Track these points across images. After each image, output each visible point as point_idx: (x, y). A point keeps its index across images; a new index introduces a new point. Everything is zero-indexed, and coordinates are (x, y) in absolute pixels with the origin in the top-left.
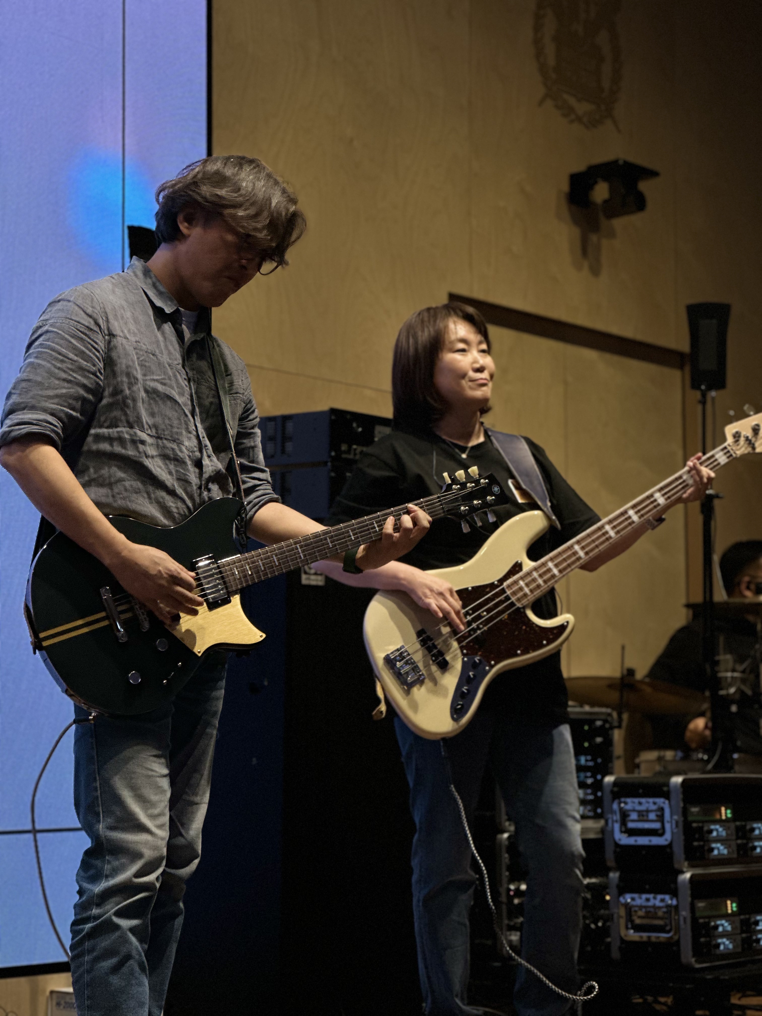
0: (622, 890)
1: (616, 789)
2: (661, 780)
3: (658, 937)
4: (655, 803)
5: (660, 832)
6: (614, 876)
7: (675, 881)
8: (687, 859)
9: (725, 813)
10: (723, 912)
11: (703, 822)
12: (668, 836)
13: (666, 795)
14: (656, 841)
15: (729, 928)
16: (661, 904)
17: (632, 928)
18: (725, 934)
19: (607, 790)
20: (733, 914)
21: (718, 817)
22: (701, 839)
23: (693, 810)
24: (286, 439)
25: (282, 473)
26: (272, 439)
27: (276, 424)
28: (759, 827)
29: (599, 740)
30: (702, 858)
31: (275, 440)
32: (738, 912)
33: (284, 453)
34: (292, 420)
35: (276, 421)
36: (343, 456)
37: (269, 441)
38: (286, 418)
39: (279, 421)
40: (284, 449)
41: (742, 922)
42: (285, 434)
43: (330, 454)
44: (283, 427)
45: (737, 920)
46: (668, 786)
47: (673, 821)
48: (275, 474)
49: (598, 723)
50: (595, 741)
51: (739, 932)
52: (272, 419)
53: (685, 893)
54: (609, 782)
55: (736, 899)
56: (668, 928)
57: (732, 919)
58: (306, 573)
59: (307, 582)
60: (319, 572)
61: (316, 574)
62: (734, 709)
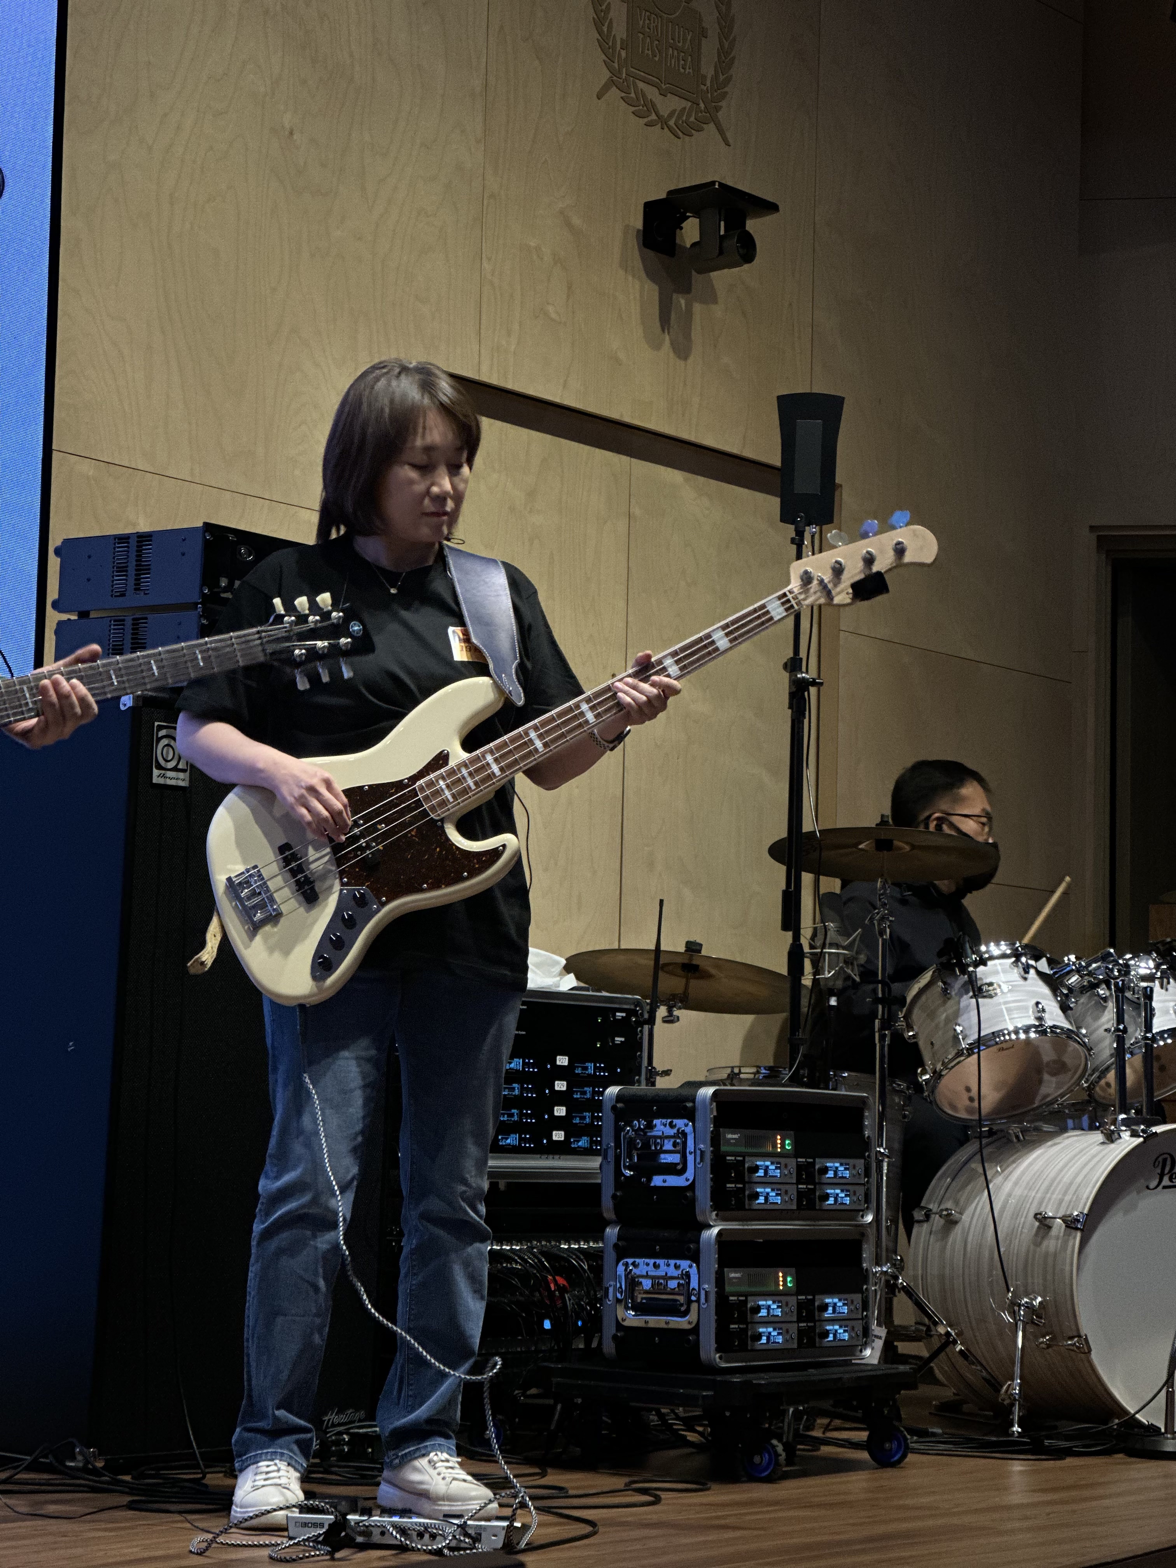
0: (622, 1252)
1: (619, 1105)
2: (686, 1092)
3: (667, 1323)
4: (672, 1126)
5: (679, 1167)
6: (612, 1232)
7: (697, 1241)
8: (714, 1207)
9: (783, 1143)
10: (772, 1288)
11: (744, 1155)
12: (690, 1174)
13: (690, 1115)
14: (673, 1181)
15: (778, 1312)
16: (676, 1273)
17: (633, 1309)
18: (770, 1321)
19: (607, 1106)
20: (786, 1293)
21: (770, 1149)
22: (740, 1179)
23: (730, 1136)
24: (142, 569)
25: (134, 619)
26: (122, 569)
27: (128, 547)
28: (836, 1168)
29: (619, 1040)
30: (741, 1206)
31: (126, 571)
32: (795, 1289)
33: (138, 589)
34: (151, 540)
35: (128, 543)
36: (223, 595)
37: (117, 572)
38: (144, 538)
39: (133, 543)
40: (139, 584)
41: (800, 1305)
42: (141, 561)
43: (201, 591)
44: (139, 551)
45: (793, 1301)
46: (693, 1100)
47: (698, 1152)
48: (124, 620)
49: (619, 1015)
50: (613, 1040)
51: (795, 1319)
52: (123, 539)
53: (710, 1258)
54: (611, 1095)
55: (793, 1270)
56: (683, 1309)
57: (784, 1299)
58: (159, 767)
59: (161, 781)
60: (180, 766)
61: (175, 769)
62: (833, 1002)
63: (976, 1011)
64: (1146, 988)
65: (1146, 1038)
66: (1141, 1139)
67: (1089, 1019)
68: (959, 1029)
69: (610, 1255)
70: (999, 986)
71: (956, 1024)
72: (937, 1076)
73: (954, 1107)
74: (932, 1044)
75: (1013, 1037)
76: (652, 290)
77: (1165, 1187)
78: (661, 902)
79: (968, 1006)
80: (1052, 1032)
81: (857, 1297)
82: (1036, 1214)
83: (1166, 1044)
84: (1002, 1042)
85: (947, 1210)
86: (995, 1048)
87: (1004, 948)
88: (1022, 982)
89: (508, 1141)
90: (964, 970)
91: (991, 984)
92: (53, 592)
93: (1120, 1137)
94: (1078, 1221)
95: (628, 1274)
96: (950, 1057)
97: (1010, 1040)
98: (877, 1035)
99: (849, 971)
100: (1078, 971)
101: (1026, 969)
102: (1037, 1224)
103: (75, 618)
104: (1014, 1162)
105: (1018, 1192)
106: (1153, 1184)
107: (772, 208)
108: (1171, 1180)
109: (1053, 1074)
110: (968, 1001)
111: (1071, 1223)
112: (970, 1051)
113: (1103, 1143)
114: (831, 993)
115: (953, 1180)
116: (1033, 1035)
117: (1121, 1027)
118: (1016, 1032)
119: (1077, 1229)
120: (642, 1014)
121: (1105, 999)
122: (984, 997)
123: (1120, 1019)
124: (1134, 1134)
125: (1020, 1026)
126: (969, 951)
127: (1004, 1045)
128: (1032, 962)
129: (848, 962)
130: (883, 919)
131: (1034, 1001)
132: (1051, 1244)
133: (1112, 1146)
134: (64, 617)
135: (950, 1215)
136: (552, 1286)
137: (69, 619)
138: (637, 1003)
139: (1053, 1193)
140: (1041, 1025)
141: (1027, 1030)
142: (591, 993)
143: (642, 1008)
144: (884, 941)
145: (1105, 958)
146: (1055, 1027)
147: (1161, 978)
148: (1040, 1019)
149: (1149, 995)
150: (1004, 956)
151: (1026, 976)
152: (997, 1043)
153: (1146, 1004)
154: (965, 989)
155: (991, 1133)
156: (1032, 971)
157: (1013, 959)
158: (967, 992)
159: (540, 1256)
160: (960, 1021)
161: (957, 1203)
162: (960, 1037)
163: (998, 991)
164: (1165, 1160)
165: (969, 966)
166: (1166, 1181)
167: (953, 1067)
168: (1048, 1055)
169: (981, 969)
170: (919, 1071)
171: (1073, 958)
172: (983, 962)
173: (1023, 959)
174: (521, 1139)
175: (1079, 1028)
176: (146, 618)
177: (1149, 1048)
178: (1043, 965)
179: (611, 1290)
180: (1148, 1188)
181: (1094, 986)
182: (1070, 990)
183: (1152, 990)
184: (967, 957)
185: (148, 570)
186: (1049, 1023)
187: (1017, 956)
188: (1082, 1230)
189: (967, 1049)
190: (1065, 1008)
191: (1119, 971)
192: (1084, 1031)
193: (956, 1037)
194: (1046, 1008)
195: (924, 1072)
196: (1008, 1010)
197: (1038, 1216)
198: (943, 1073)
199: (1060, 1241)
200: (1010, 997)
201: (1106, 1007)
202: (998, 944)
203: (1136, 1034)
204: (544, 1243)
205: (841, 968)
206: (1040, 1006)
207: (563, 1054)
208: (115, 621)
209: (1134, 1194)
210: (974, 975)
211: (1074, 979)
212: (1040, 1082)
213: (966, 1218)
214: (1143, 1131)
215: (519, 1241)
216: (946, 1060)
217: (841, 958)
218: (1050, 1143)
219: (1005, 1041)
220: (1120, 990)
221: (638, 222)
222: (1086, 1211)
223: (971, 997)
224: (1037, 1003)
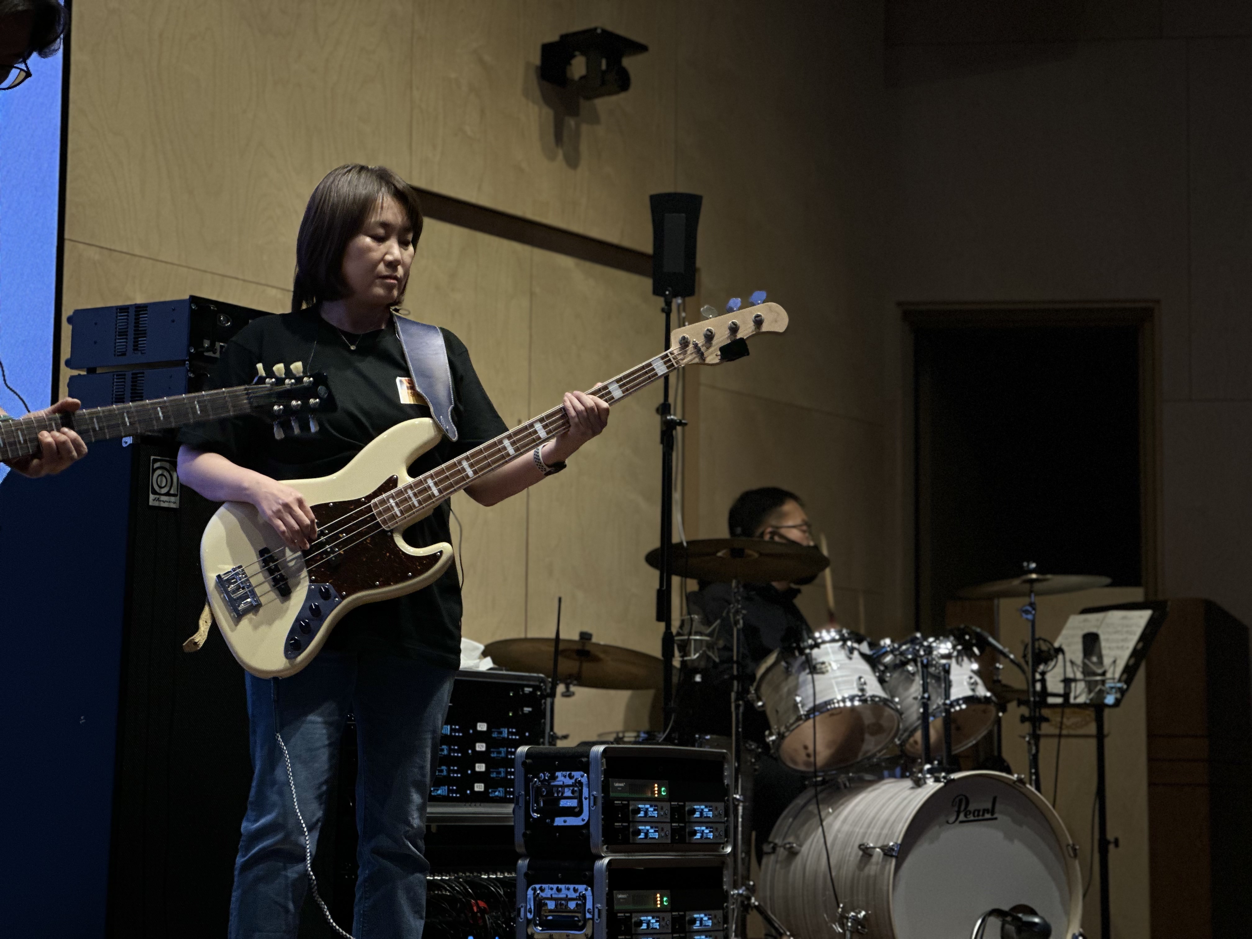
0: (531, 880)
1: (527, 761)
2: (581, 750)
4: (571, 777)
5: (577, 810)
6: (523, 863)
7: (592, 869)
8: (605, 842)
9: (659, 790)
10: (652, 906)
11: (628, 800)
12: (585, 815)
13: (585, 768)
14: (572, 821)
15: (657, 925)
16: (574, 895)
17: (540, 925)
18: (650, 933)
19: (518, 763)
20: (663, 910)
21: (649, 795)
22: (625, 819)
23: (617, 785)
24: (139, 333)
25: (133, 374)
26: (123, 333)
27: (127, 316)
28: (703, 809)
29: (527, 710)
30: (626, 841)
31: (127, 335)
32: (669, 907)
33: (137, 350)
34: (146, 310)
35: (128, 312)
36: (206, 354)
37: (119, 336)
38: (140, 309)
39: (132, 312)
40: (137, 346)
41: (674, 919)
42: (138, 327)
43: (189, 351)
44: (137, 319)
45: (668, 916)
46: (588, 756)
47: (592, 798)
48: (125, 375)
49: (527, 690)
50: (522, 710)
51: (670, 931)
52: (124, 309)
53: (602, 883)
54: (521, 753)
55: (668, 892)
56: (580, 924)
57: (661, 915)
58: (155, 492)
59: (156, 504)
60: (172, 492)
61: (168, 494)
62: (698, 678)
63: (811, 685)
64: (944, 665)
65: (945, 704)
66: (942, 784)
67: (900, 690)
68: (798, 699)
69: (521, 882)
70: (830, 664)
71: (797, 695)
72: (781, 737)
73: (795, 762)
74: (777, 712)
75: (842, 705)
76: (548, 113)
77: (962, 822)
78: (560, 600)
79: (805, 682)
80: (872, 700)
81: (719, 913)
82: (860, 846)
83: (961, 710)
84: (832, 709)
85: (789, 843)
86: (826, 714)
87: (834, 634)
88: (847, 661)
89: (439, 792)
90: (802, 651)
91: (823, 663)
92: (66, 353)
93: (925, 783)
94: (893, 850)
95: (536, 896)
96: (791, 721)
97: (839, 707)
98: (733, 706)
99: (710, 654)
100: (892, 652)
101: (851, 650)
102: (861, 853)
103: (85, 373)
104: (842, 804)
105: (846, 828)
106: (952, 819)
107: (641, 48)
108: (966, 816)
109: (873, 734)
110: (805, 676)
111: (887, 852)
112: (807, 717)
113: (912, 788)
114: (696, 671)
115: (795, 818)
116: (857, 703)
117: (926, 695)
118: (844, 700)
119: (892, 856)
120: (545, 689)
121: (913, 674)
122: (818, 673)
123: (925, 690)
124: (937, 780)
125: (846, 695)
126: (805, 636)
127: (834, 712)
128: (856, 645)
129: (710, 646)
130: (737, 612)
131: (856, 677)
132: (872, 869)
133: (919, 790)
134: (75, 373)
135: (792, 847)
136: (475, 909)
137: (79, 375)
138: (542, 680)
139: (873, 828)
140: (863, 695)
141: (852, 699)
142: (504, 672)
143: (545, 684)
144: (738, 630)
145: (914, 641)
146: (873, 697)
147: (957, 657)
148: (862, 690)
149: (947, 671)
150: (833, 640)
151: (851, 656)
152: (828, 710)
153: (945, 678)
154: (802, 667)
155: (824, 782)
156: (856, 653)
157: (840, 643)
158: (804, 669)
159: (465, 884)
160: (799, 692)
161: (797, 837)
162: (800, 705)
163: (829, 668)
164: (961, 801)
165: (805, 648)
166: (962, 817)
167: (793, 730)
168: (868, 719)
169: (815, 651)
170: (767, 733)
171: (888, 641)
172: (817, 645)
173: (849, 643)
174: (450, 791)
175: (893, 697)
176: (143, 373)
177: (947, 711)
178: (864, 647)
179: (522, 910)
180: (948, 822)
181: (904, 663)
182: (886, 667)
183: (949, 666)
184: (803, 641)
185: (144, 334)
186: (869, 693)
187: (844, 640)
188: (896, 857)
189: (805, 715)
190: (881, 681)
191: (924, 651)
192: (897, 700)
193: (796, 705)
194: (868, 682)
195: (771, 734)
196: (838, 683)
197: (862, 847)
198: (787, 734)
199: (879, 866)
200: (838, 673)
201: (913, 681)
202: (828, 632)
203: (938, 702)
204: (468, 874)
205: (704, 652)
206: (862, 680)
207: (482, 721)
208: (117, 375)
209: (937, 828)
210: (809, 656)
211: (888, 659)
212: (863, 740)
213: (804, 849)
214: (944, 778)
215: (448, 873)
216: (788, 725)
217: (704, 644)
218: (870, 789)
219: (835, 708)
220: (925, 666)
221: (536, 59)
222: (899, 842)
223: (808, 674)
224: (860, 678)
